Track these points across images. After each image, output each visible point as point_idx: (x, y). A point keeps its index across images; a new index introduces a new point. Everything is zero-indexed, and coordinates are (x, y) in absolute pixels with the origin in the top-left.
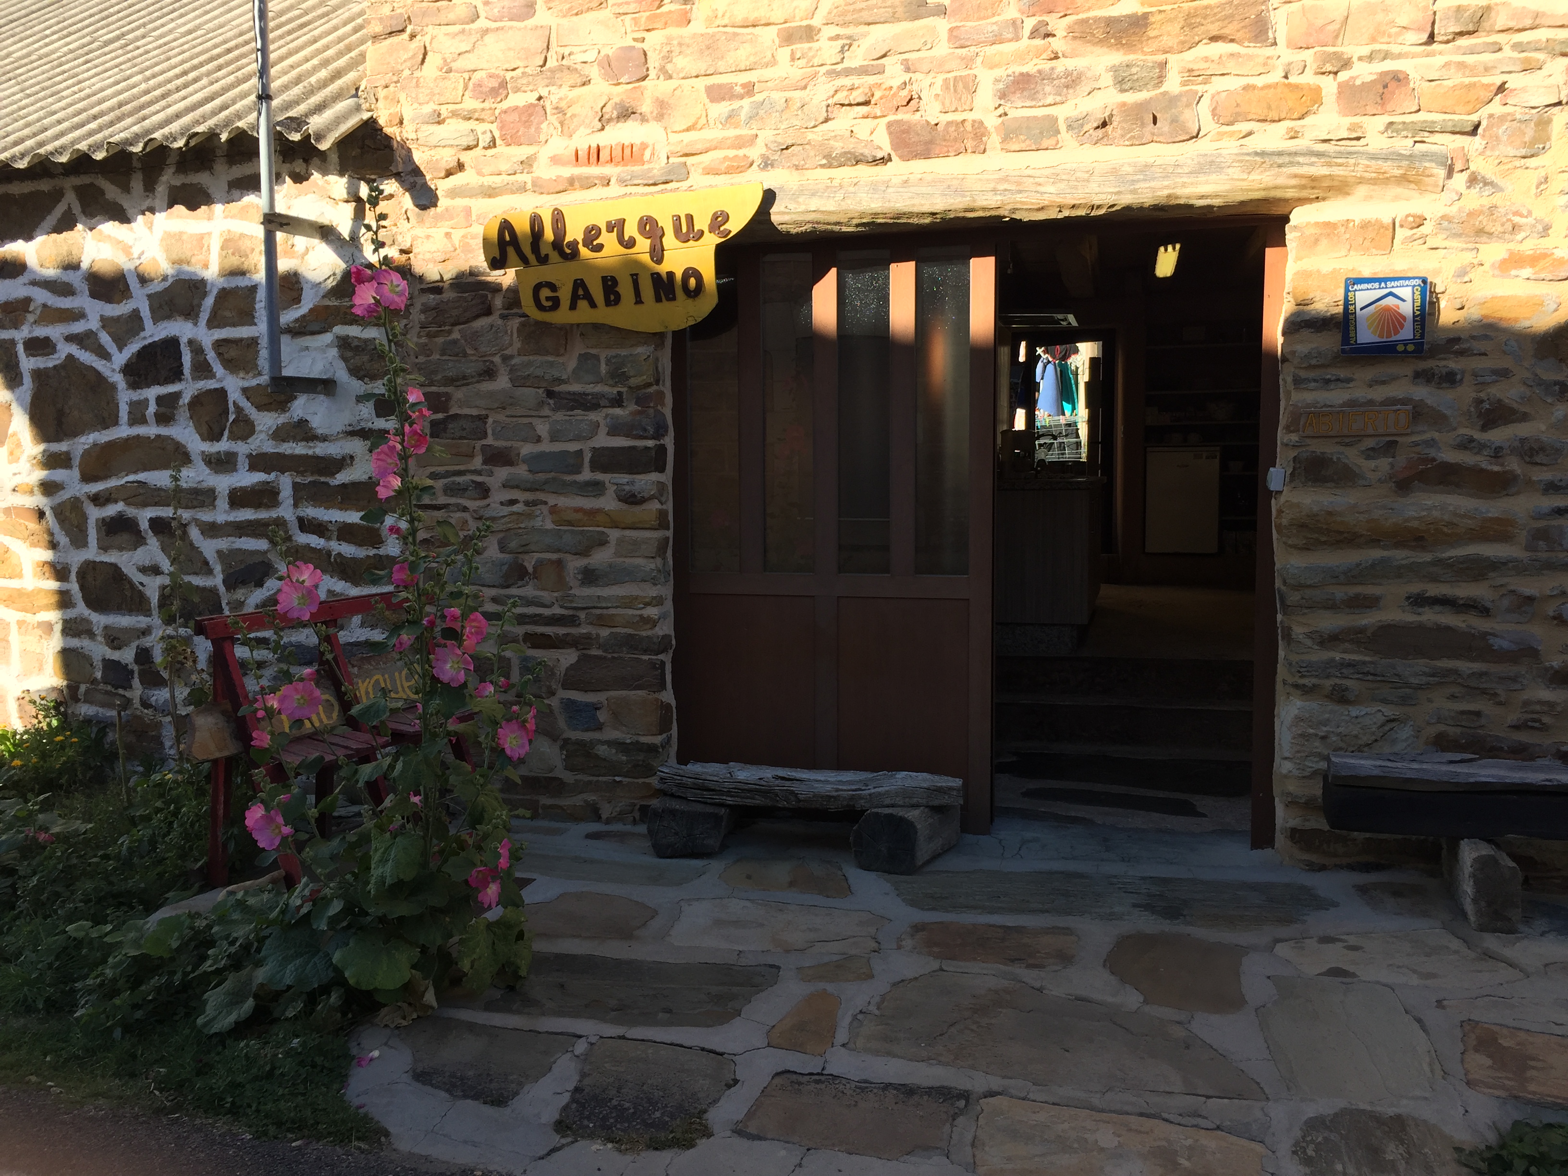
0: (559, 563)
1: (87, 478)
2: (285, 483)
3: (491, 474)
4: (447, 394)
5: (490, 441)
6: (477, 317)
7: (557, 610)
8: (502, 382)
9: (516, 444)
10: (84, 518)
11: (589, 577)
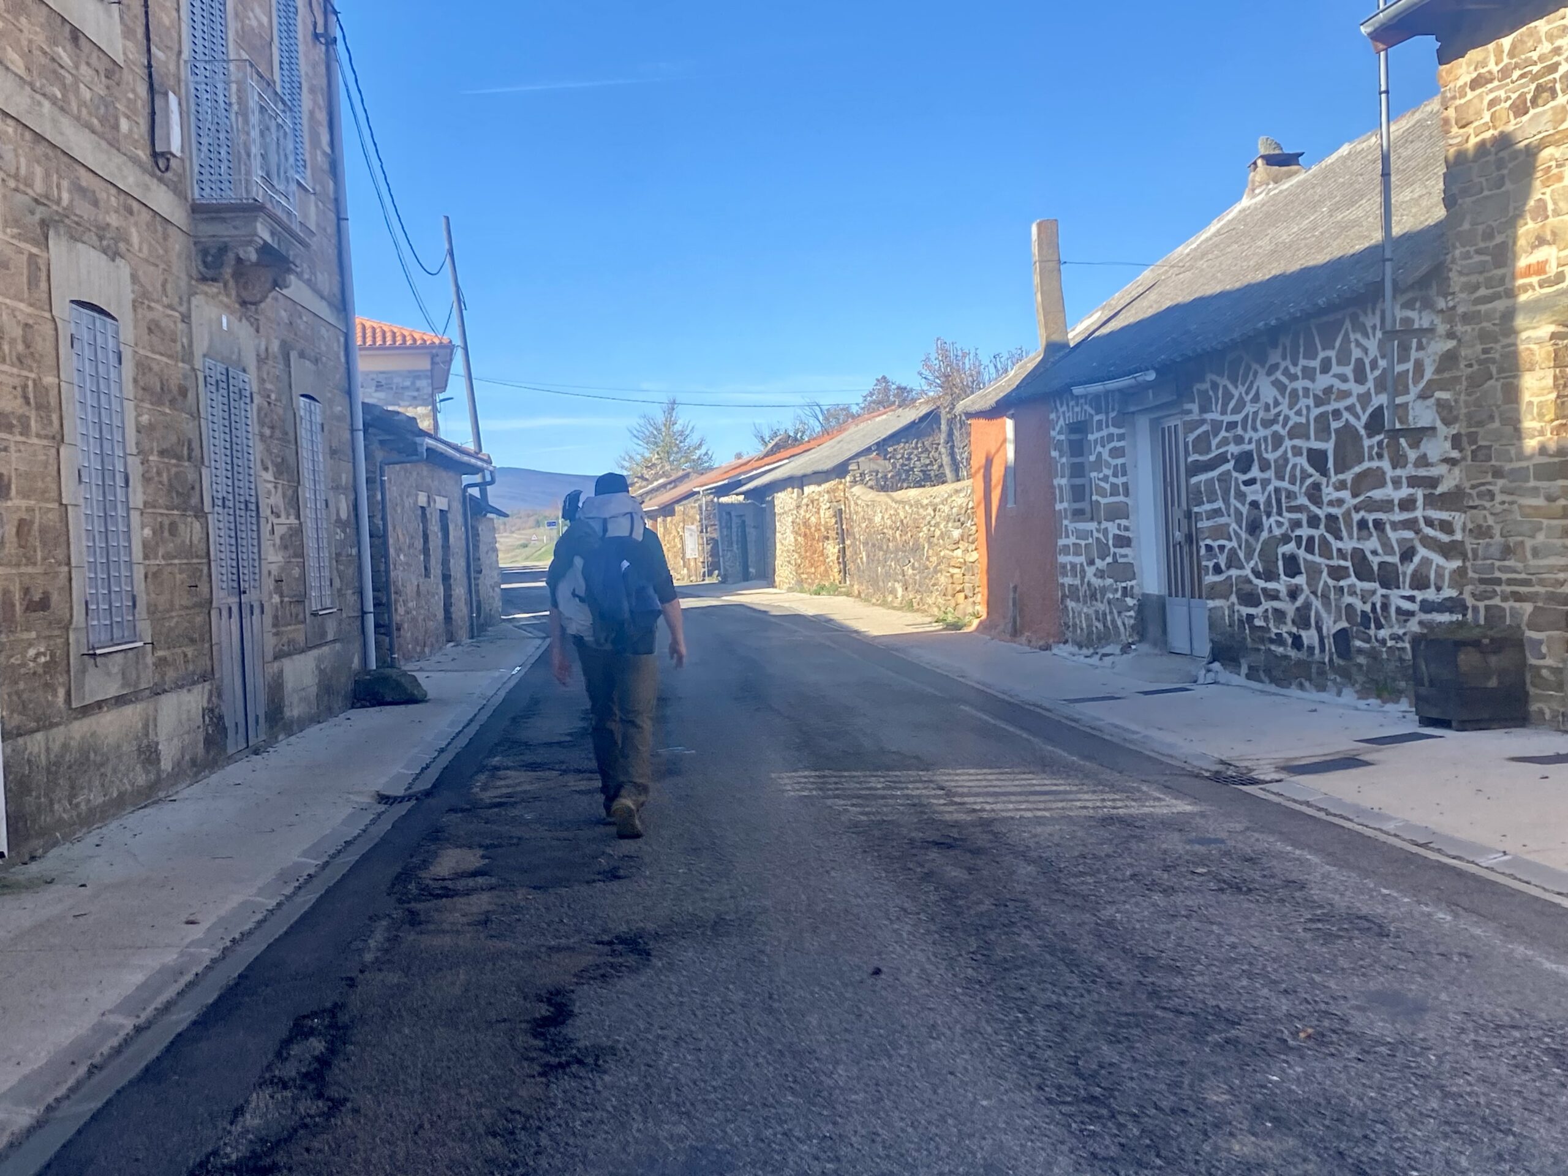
0: (1522, 542)
1: (1355, 495)
2: (1420, 494)
3: (1495, 484)
4: (1476, 432)
5: (1493, 462)
6: (1486, 381)
7: (1523, 576)
8: (1496, 424)
9: (1503, 464)
10: (1352, 519)
11: (1536, 552)
